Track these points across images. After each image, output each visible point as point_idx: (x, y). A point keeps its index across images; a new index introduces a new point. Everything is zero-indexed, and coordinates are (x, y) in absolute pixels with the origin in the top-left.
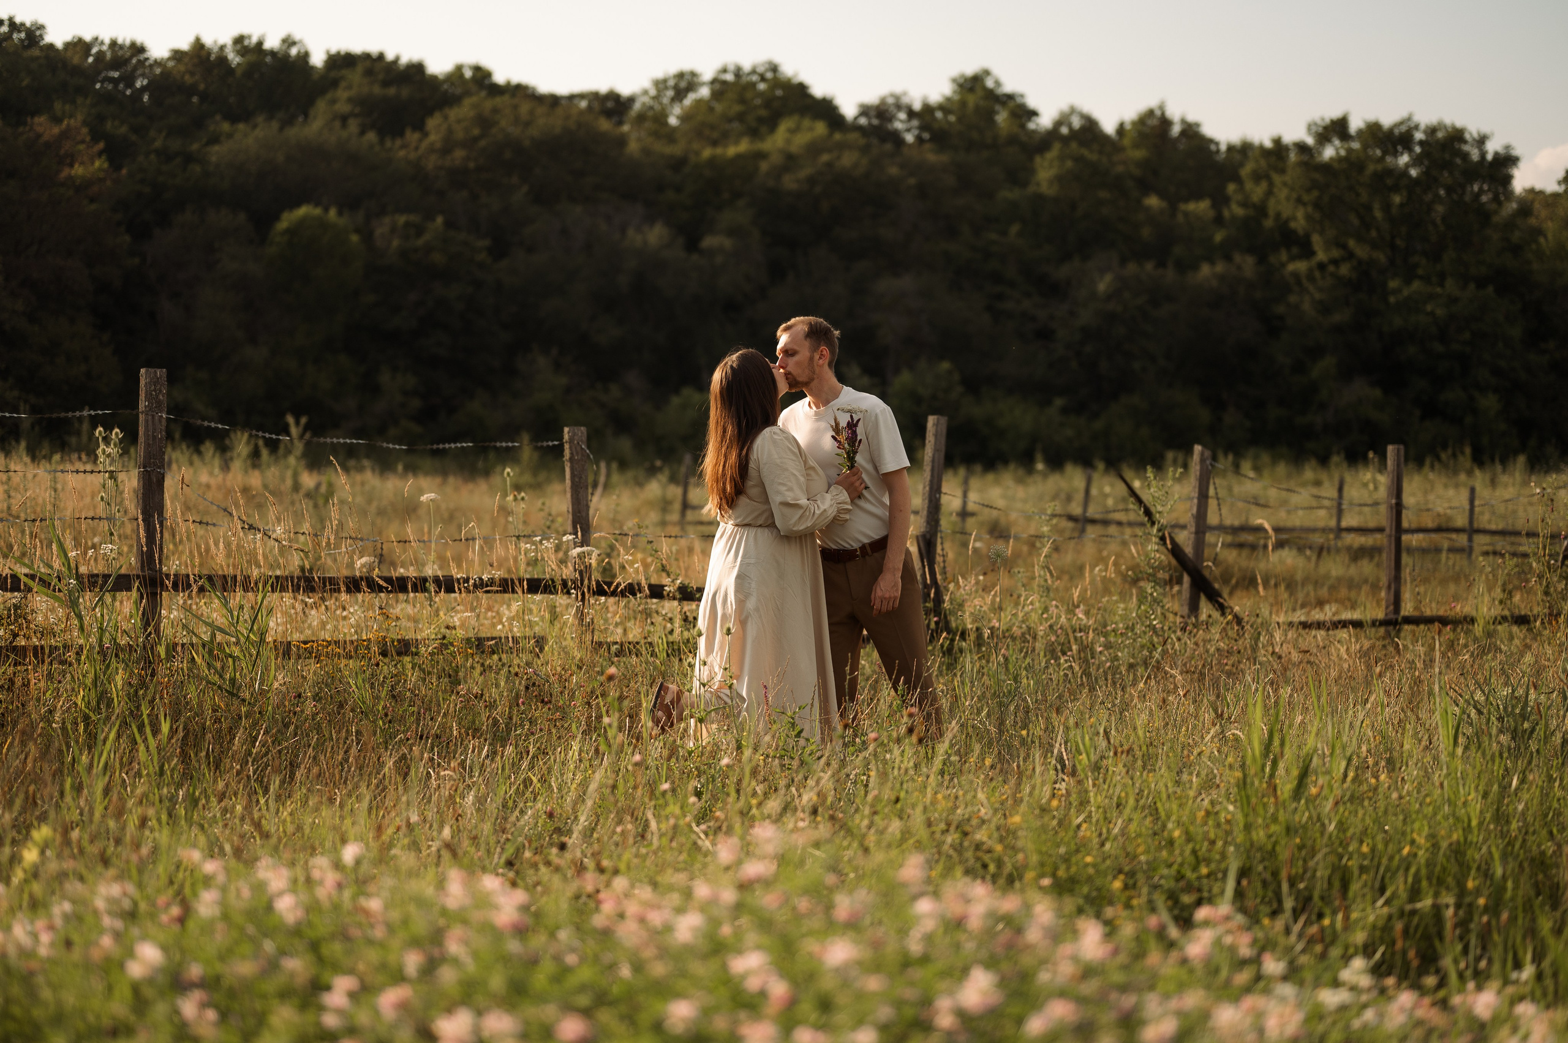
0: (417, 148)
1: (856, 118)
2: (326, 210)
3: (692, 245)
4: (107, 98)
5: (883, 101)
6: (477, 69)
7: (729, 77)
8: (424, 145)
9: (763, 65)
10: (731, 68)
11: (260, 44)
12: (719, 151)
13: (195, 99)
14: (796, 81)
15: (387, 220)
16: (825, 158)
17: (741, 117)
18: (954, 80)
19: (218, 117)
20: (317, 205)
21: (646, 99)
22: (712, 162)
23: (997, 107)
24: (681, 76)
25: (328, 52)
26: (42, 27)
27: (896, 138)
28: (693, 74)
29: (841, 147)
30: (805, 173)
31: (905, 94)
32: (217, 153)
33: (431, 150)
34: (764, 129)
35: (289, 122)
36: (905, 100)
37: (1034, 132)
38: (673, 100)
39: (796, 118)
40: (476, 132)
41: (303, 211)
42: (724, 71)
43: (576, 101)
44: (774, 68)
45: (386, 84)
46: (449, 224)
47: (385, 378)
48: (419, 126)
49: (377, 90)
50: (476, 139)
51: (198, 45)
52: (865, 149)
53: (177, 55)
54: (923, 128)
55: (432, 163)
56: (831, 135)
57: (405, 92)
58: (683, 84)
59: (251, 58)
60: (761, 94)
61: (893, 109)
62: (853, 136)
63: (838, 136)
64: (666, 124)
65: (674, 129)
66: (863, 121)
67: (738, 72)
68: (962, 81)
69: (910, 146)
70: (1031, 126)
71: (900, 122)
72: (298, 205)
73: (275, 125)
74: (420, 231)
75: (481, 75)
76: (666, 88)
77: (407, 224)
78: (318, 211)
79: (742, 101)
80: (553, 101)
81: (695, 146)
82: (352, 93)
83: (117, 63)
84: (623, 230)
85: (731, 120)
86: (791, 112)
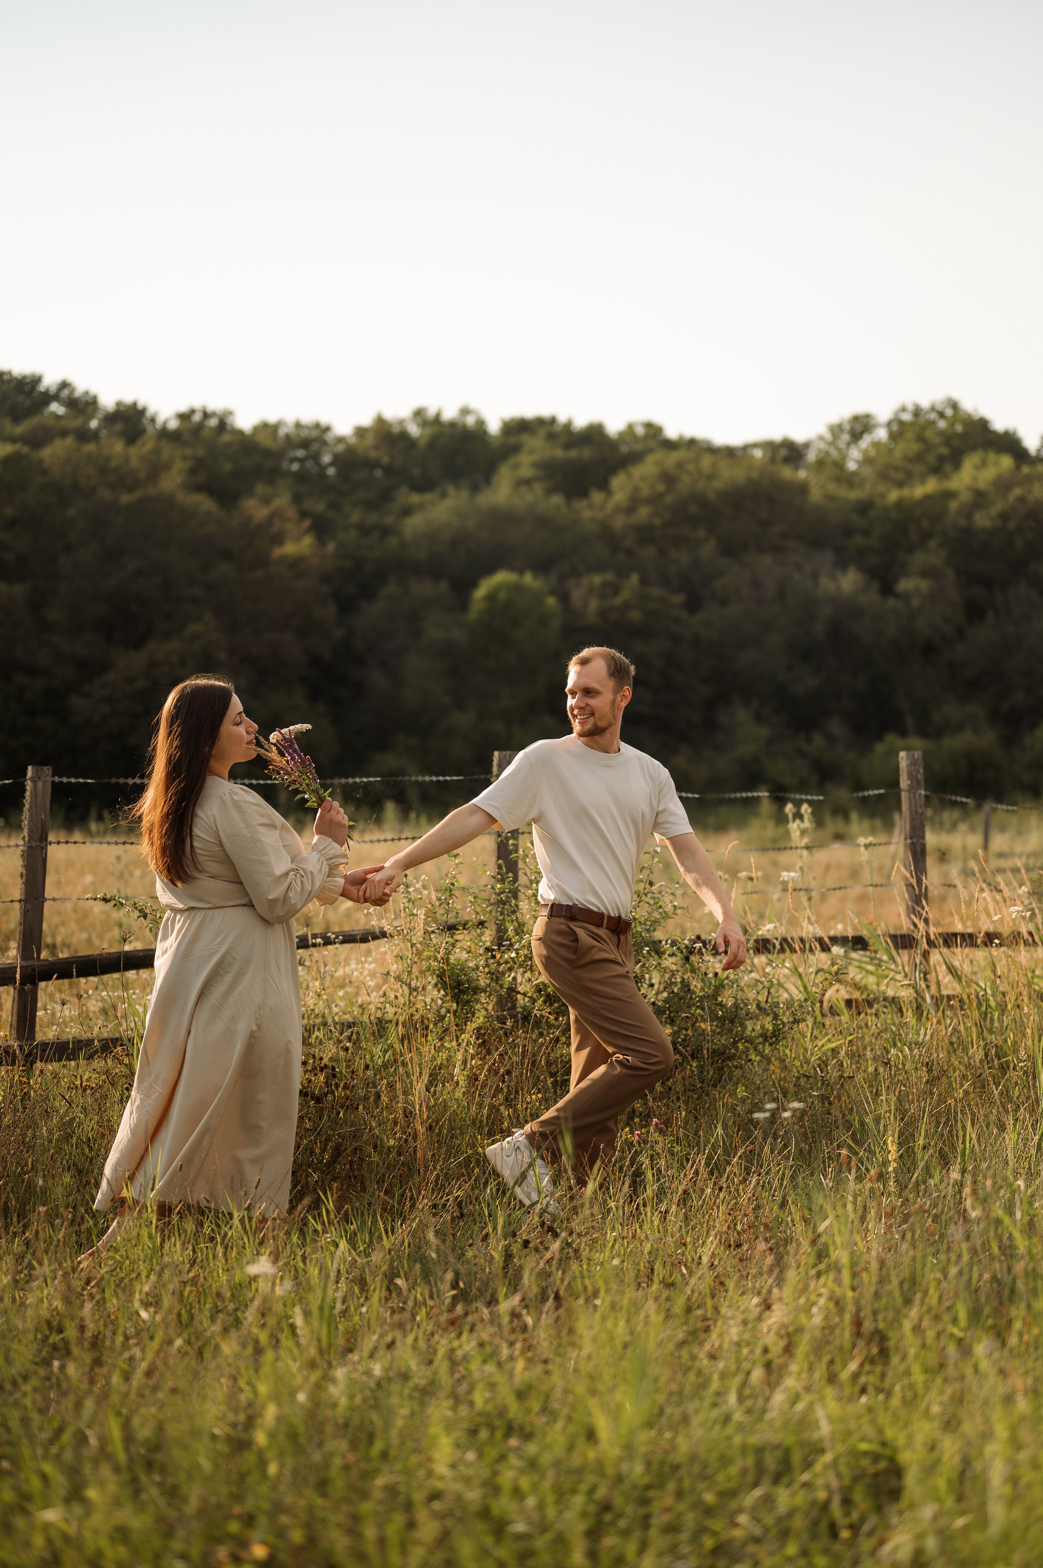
0: (602, 508)
1: (1039, 451)
2: (521, 575)
3: (887, 589)
4: (301, 477)
6: (649, 426)
7: (907, 417)
8: (610, 504)
9: (941, 402)
10: (910, 407)
11: (438, 415)
12: (906, 492)
13: (378, 473)
14: (976, 418)
15: (585, 581)
16: (1017, 492)
17: (919, 458)
19: (405, 489)
20: (512, 569)
21: (822, 445)
22: (899, 505)
24: (856, 419)
25: (502, 419)
26: (230, 413)
28: (868, 416)
29: (1030, 479)
30: (998, 507)
32: (414, 524)
33: (618, 509)
34: (948, 467)
35: (475, 489)
38: (849, 444)
39: (980, 453)
40: (661, 487)
41: (502, 577)
42: (904, 409)
43: (751, 451)
44: (954, 406)
45: (568, 446)
46: (644, 582)
48: (604, 486)
49: (559, 453)
50: (661, 496)
51: (380, 422)
53: (360, 432)
55: (620, 522)
56: (1018, 467)
57: (586, 453)
58: (858, 427)
59: (431, 430)
60: (942, 433)
63: (1026, 469)
64: (844, 469)
65: (854, 473)
67: (917, 412)
72: (490, 569)
73: (465, 494)
74: (616, 589)
75: (653, 430)
76: (841, 432)
77: (605, 585)
78: (513, 577)
79: (921, 439)
80: (730, 452)
81: (881, 488)
82: (535, 457)
83: (305, 444)
84: (815, 576)
85: (910, 461)
86: (973, 448)
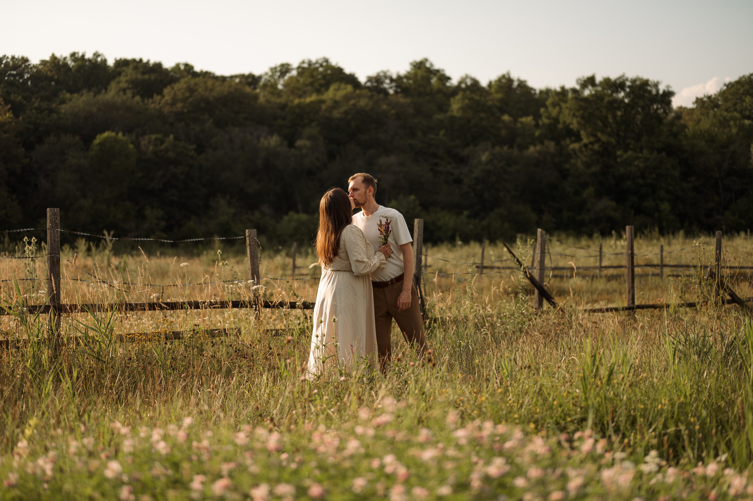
0: (159, 103)
1: (366, 83)
2: (117, 133)
3: (291, 144)
4: (11, 84)
5: (378, 75)
6: (186, 65)
7: (306, 65)
8: (163, 101)
9: (321, 59)
10: (306, 61)
11: (83, 56)
12: (302, 100)
13: (53, 83)
14: (337, 66)
15: (147, 137)
16: (352, 102)
17: (312, 84)
18: (411, 64)
19: (64, 91)
20: (113, 131)
21: (267, 77)
22: (299, 106)
23: (432, 76)
24: (283, 65)
25: (115, 59)
27: (385, 92)
28: (288, 65)
29: (360, 96)
30: (344, 109)
31: (388, 71)
32: (64, 108)
33: (166, 104)
34: (323, 89)
35: (98, 92)
36: (389, 74)
37: (449, 87)
38: (279, 77)
39: (338, 83)
40: (187, 94)
41: (106, 134)
42: (303, 62)
43: (234, 79)
44: (327, 61)
45: (143, 73)
46: (176, 139)
47: (148, 212)
48: (160, 93)
49: (139, 76)
50: (187, 98)
51: (54, 58)
52: (371, 97)
53: (44, 62)
54: (397, 87)
55: (166, 110)
56: (354, 91)
57: (153, 77)
58: (284, 70)
59: (79, 63)
60: (321, 73)
61: (383, 78)
62: (365, 91)
63: (358, 92)
64: (277, 88)
65: (281, 91)
66: (369, 84)
67: (310, 63)
68: (415, 64)
69: (392, 95)
70: (448, 84)
71: (387, 84)
72: (104, 131)
73: (92, 94)
74: (162, 142)
75: (189, 68)
76: (276, 71)
77: (156, 139)
78: (113, 134)
79: (312, 76)
80: (223, 79)
81: (291, 98)
82: (128, 78)
83: (15, 67)
84: (258, 138)
85: (307, 86)
86: (335, 81)
